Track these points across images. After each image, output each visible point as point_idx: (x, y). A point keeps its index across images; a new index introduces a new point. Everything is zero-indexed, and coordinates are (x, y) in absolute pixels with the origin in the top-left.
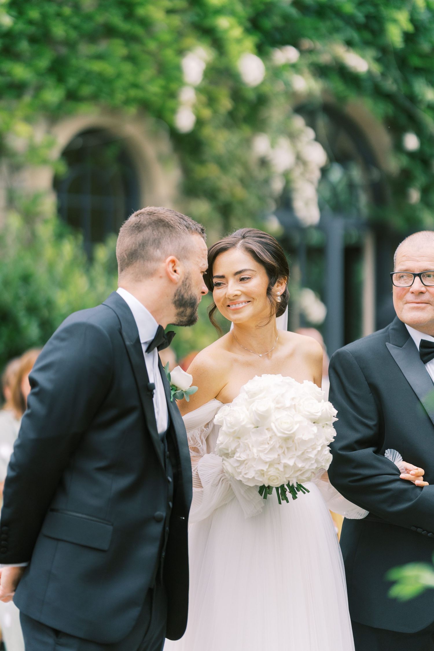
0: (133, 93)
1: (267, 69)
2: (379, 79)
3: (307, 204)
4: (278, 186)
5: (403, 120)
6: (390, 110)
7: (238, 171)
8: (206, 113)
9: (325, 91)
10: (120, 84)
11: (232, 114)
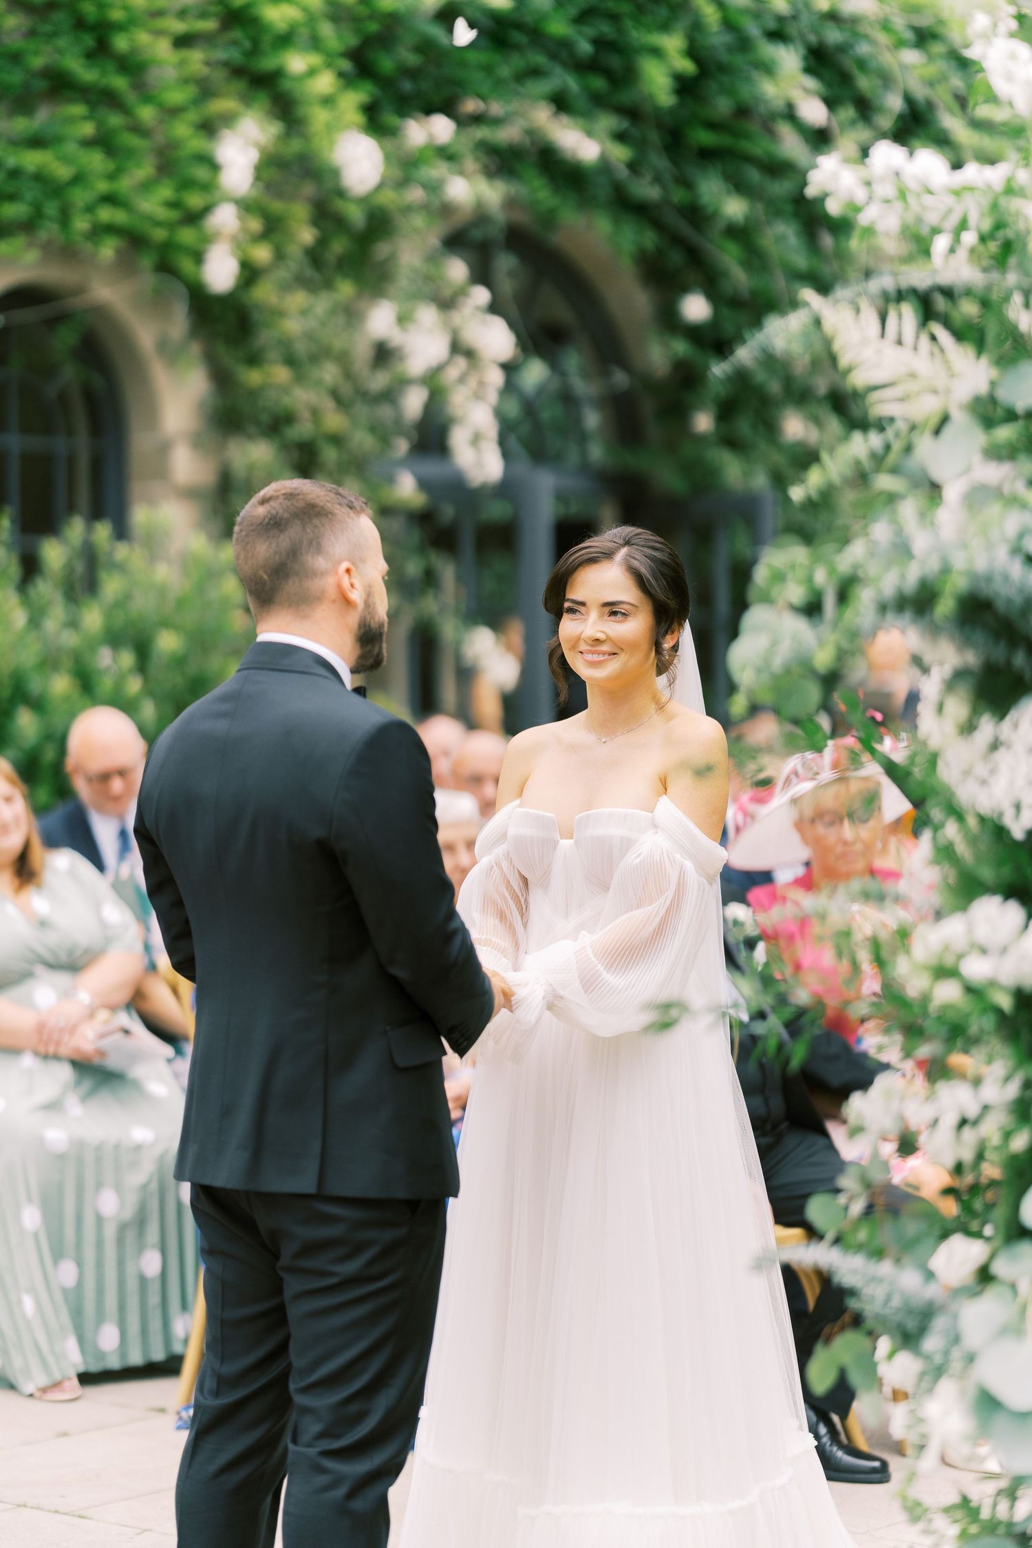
0: (106, 214)
1: (388, 157)
2: (623, 173)
3: (476, 439)
4: (414, 402)
5: (676, 258)
6: (650, 239)
7: (329, 373)
8: (262, 254)
9: (510, 203)
10: (80, 197)
11: (315, 256)
